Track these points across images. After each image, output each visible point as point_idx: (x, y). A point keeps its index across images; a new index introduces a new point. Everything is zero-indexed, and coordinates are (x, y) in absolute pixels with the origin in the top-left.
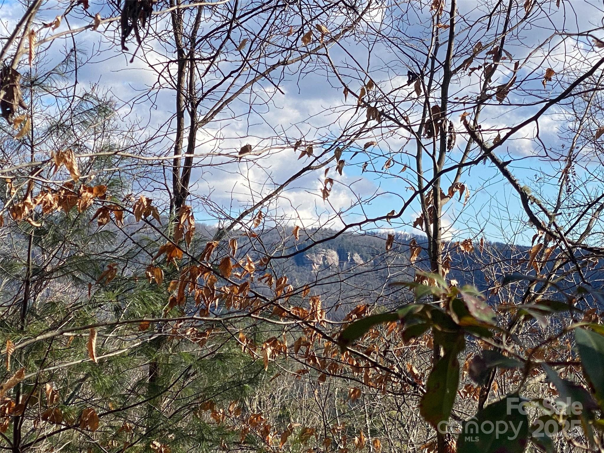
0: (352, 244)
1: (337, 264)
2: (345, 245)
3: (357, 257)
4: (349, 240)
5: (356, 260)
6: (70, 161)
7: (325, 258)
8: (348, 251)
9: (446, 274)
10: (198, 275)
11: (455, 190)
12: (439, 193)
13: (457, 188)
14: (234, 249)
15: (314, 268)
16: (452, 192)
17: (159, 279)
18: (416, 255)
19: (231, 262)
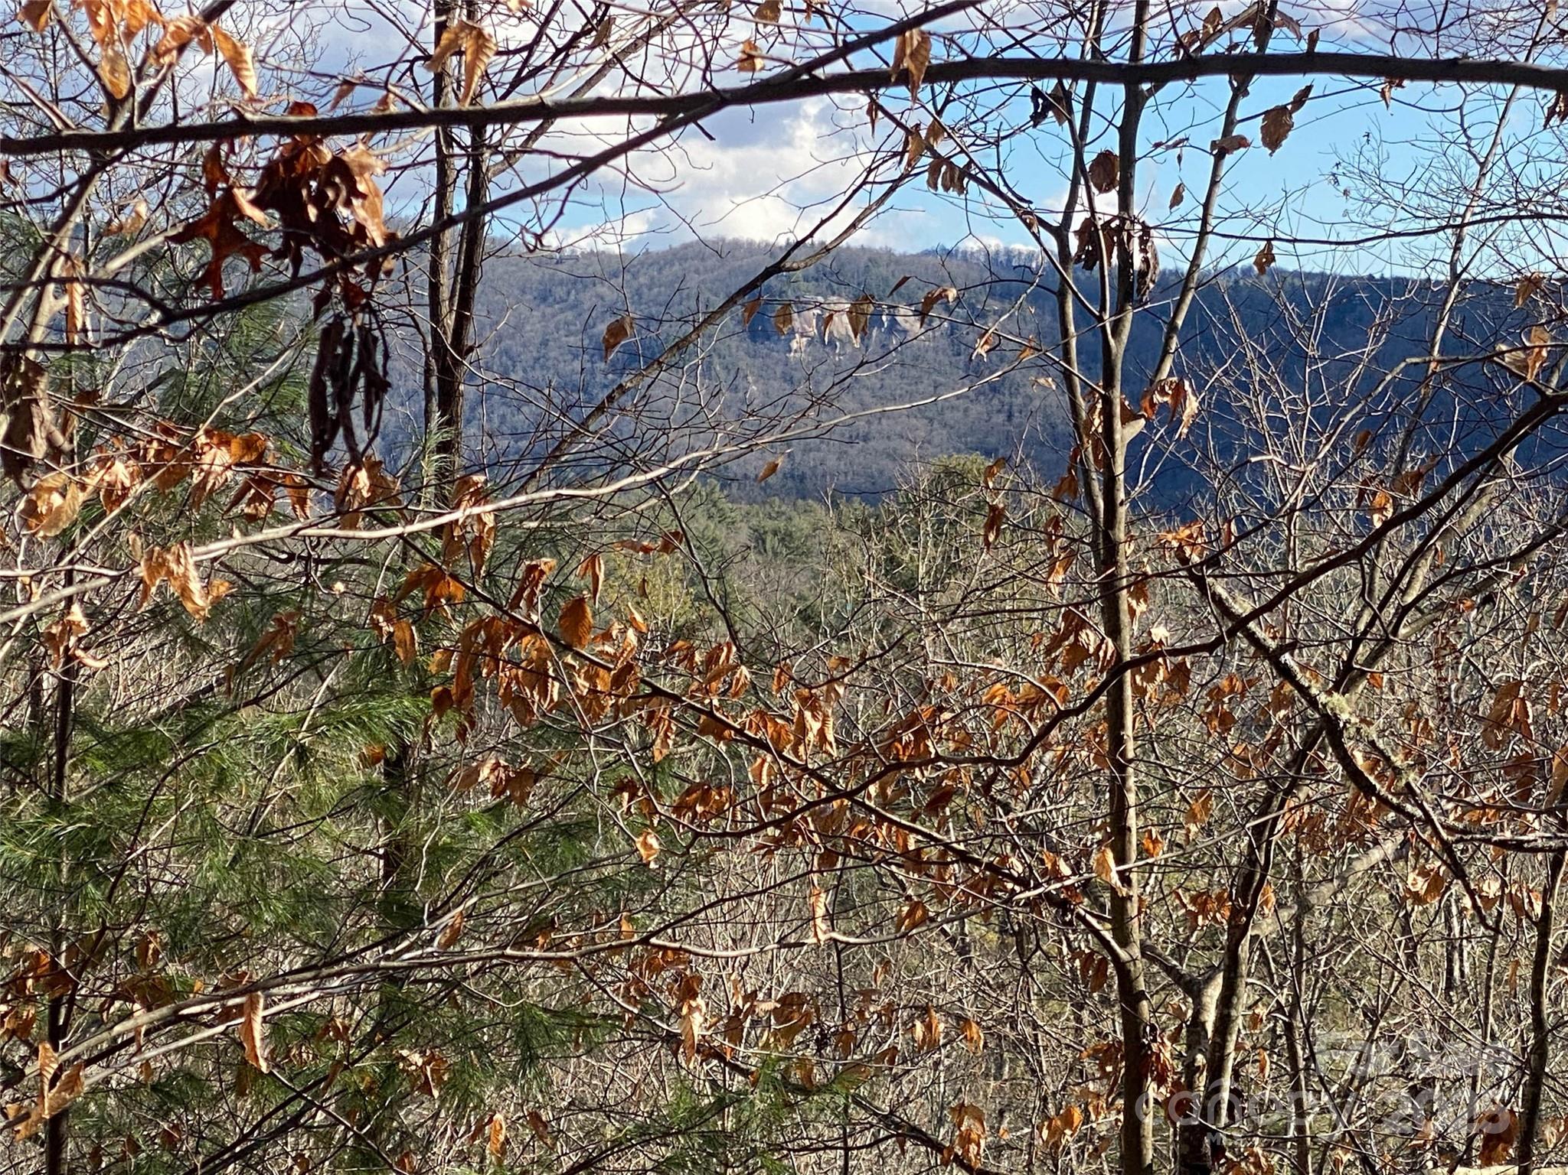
0: (893, 282)
2: (873, 284)
3: (905, 316)
4: (883, 271)
5: (903, 324)
6: (182, 570)
7: (821, 320)
9: (1138, 614)
10: (506, 640)
11: (1158, 398)
12: (1118, 410)
13: (1163, 393)
14: (596, 578)
15: (794, 345)
16: (1152, 404)
17: (406, 652)
18: (1061, 570)
19: (588, 610)
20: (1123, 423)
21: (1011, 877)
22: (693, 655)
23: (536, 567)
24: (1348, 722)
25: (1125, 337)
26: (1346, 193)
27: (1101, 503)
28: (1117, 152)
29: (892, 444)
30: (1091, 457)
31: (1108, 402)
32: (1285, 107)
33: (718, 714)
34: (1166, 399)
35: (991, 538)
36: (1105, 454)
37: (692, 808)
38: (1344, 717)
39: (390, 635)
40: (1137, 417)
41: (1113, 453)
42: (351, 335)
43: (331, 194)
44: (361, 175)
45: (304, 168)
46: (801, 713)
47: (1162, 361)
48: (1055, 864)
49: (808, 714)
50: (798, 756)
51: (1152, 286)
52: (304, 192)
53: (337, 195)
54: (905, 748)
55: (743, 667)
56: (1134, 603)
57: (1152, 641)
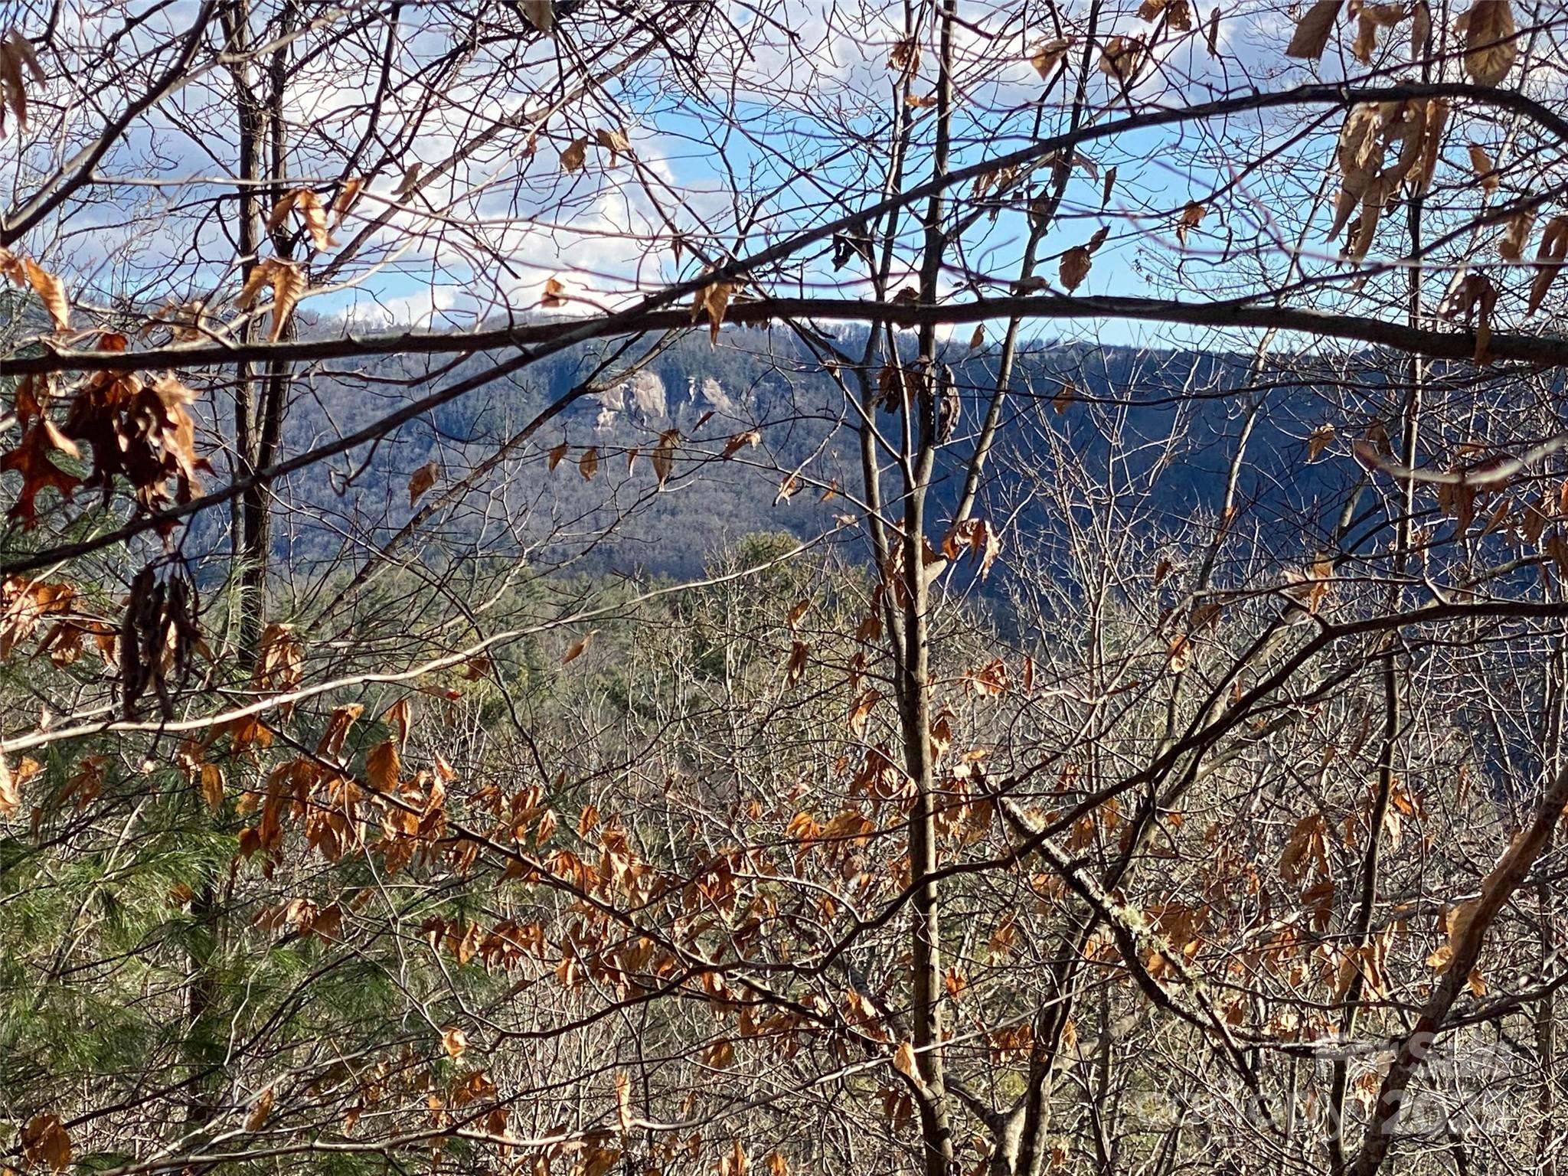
0: (700, 355)
1: (662, 407)
2: (681, 357)
3: (712, 389)
5: (710, 398)
7: (629, 394)
8: (688, 373)
9: (940, 753)
10: (314, 784)
11: (959, 539)
12: (920, 552)
13: (964, 534)
14: (403, 724)
15: (601, 419)
16: (953, 546)
17: (213, 793)
18: (864, 711)
19: (395, 754)
20: (925, 564)
21: (815, 1017)
22: (500, 801)
23: (343, 712)
24: (1140, 933)
25: (926, 480)
26: (1148, 278)
27: (903, 640)
28: (918, 289)
29: (700, 518)
30: (894, 600)
31: (910, 545)
32: (1082, 248)
33: (524, 857)
34: (967, 540)
35: (795, 675)
36: (907, 594)
37: (499, 947)
38: (1136, 929)
39: (198, 775)
40: (939, 558)
41: (916, 597)
42: (162, 584)
43: (141, 425)
44: (172, 405)
45: (115, 397)
46: (607, 855)
47: (963, 501)
48: (859, 1003)
49: (614, 857)
50: (605, 898)
51: (953, 429)
52: (115, 423)
53: (148, 426)
54: (710, 890)
55: (550, 811)
56: (936, 742)
57: (955, 779)
